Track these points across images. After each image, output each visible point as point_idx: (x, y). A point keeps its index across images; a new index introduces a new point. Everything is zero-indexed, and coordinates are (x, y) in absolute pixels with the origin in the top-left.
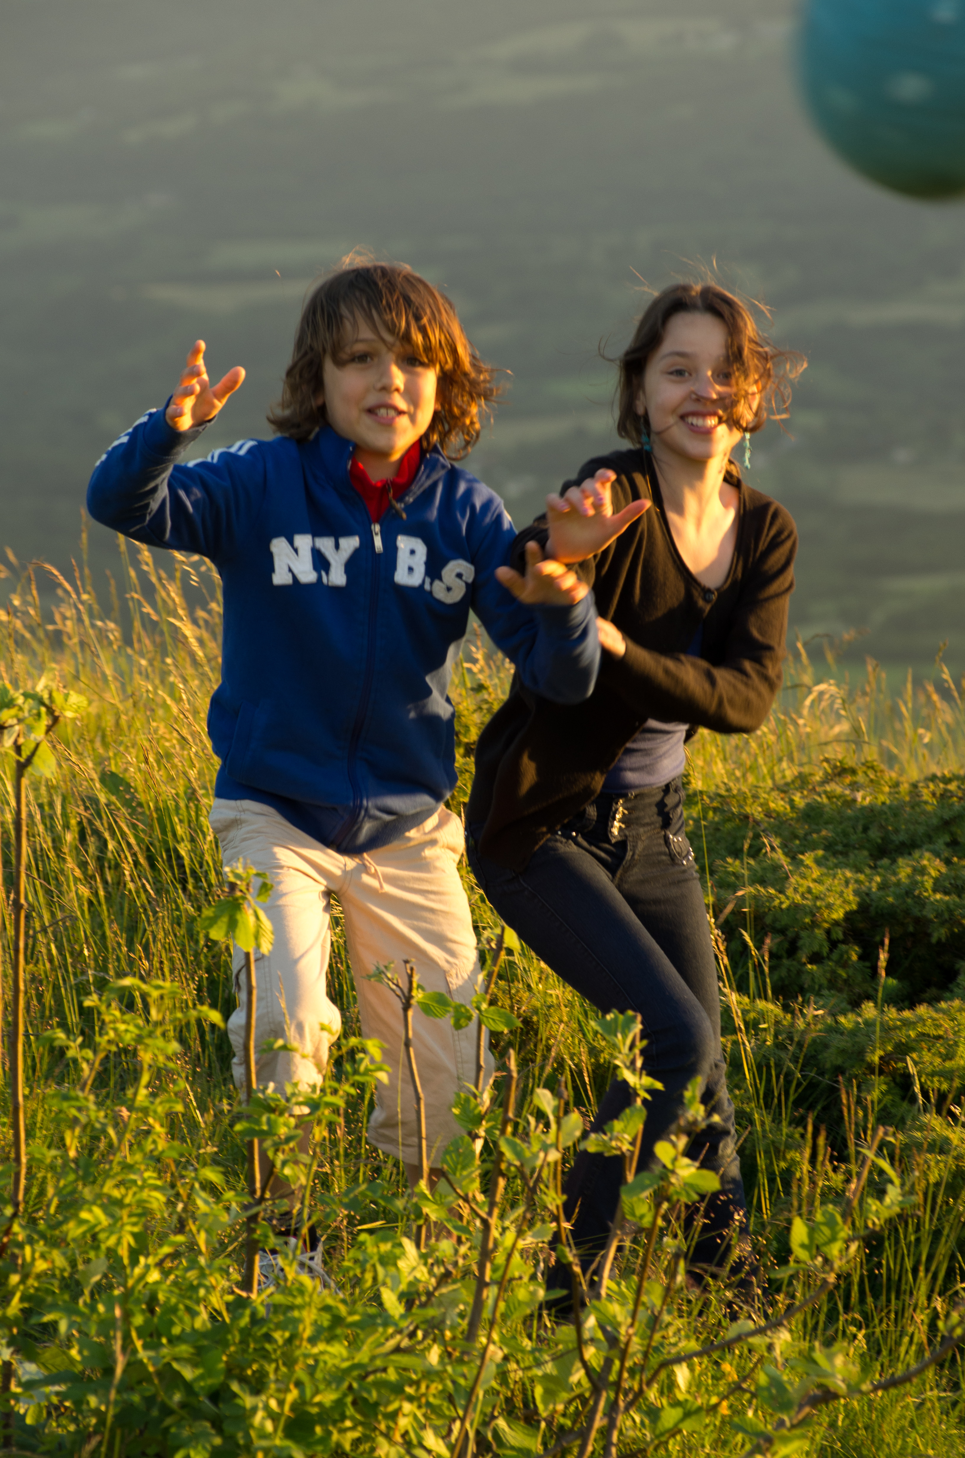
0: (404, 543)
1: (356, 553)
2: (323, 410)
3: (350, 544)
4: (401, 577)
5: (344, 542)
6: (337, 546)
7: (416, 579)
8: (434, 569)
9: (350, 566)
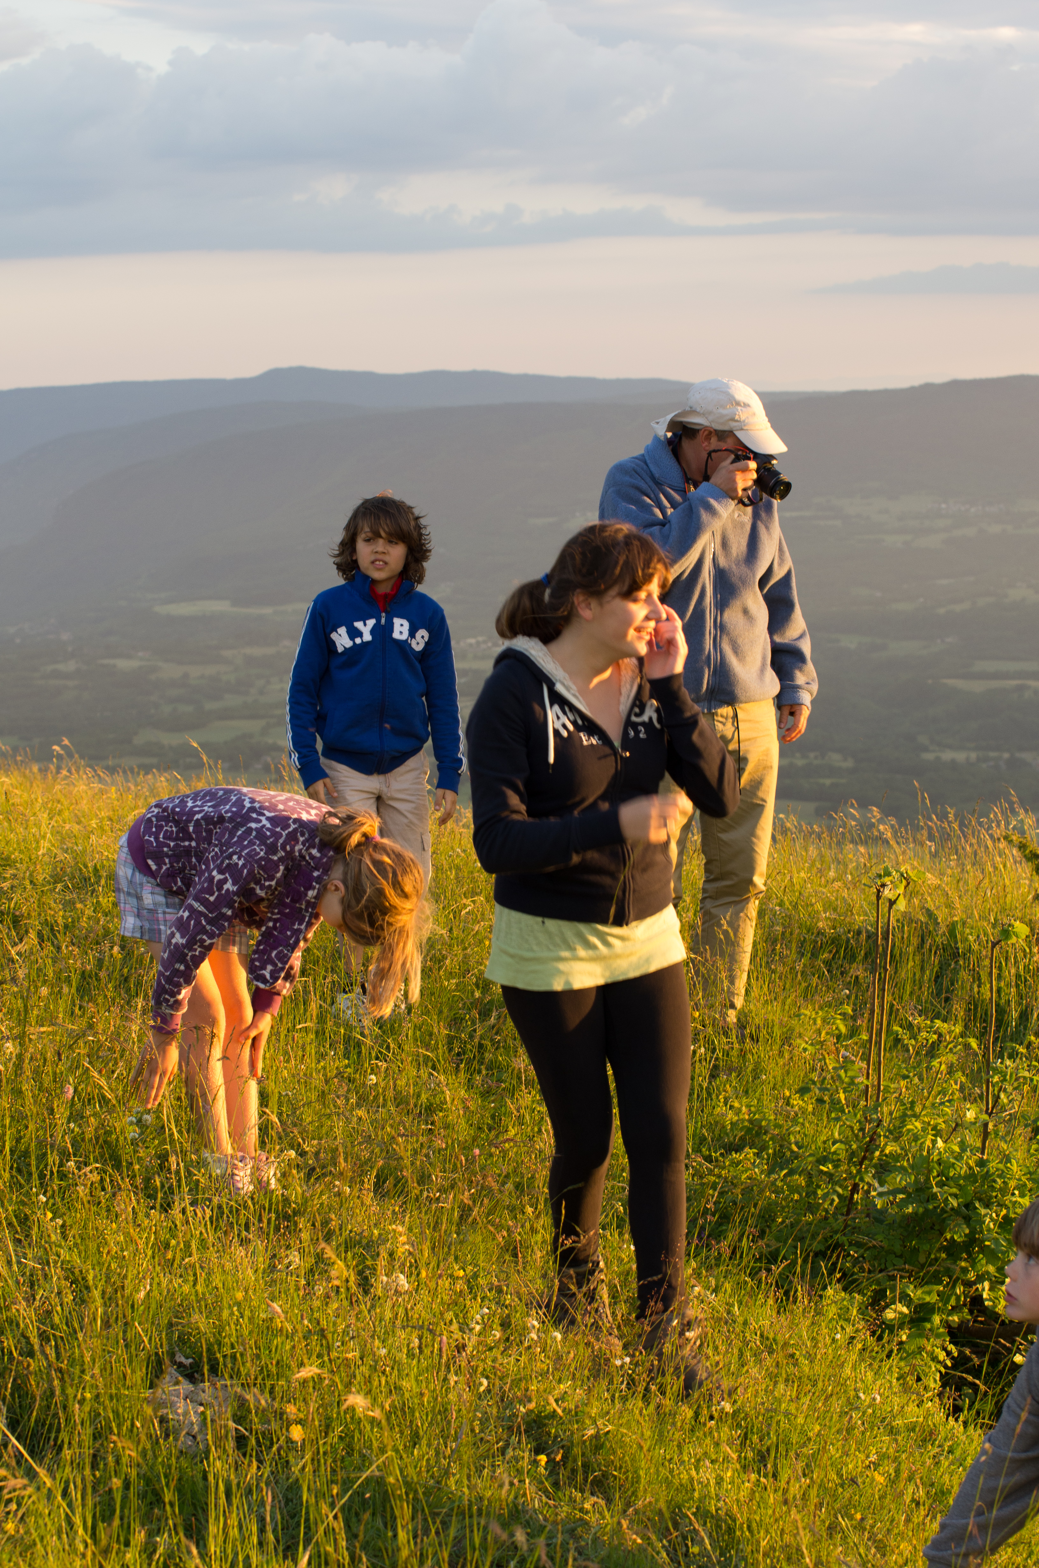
0: (397, 622)
1: (375, 625)
2: (355, 562)
3: (371, 622)
4: (396, 635)
5: (368, 622)
6: (365, 625)
7: (405, 636)
8: (412, 634)
9: (372, 632)
